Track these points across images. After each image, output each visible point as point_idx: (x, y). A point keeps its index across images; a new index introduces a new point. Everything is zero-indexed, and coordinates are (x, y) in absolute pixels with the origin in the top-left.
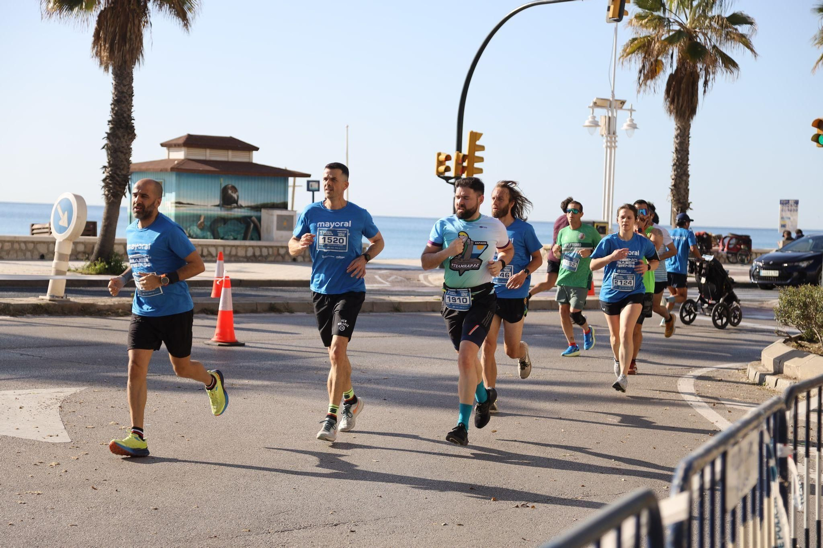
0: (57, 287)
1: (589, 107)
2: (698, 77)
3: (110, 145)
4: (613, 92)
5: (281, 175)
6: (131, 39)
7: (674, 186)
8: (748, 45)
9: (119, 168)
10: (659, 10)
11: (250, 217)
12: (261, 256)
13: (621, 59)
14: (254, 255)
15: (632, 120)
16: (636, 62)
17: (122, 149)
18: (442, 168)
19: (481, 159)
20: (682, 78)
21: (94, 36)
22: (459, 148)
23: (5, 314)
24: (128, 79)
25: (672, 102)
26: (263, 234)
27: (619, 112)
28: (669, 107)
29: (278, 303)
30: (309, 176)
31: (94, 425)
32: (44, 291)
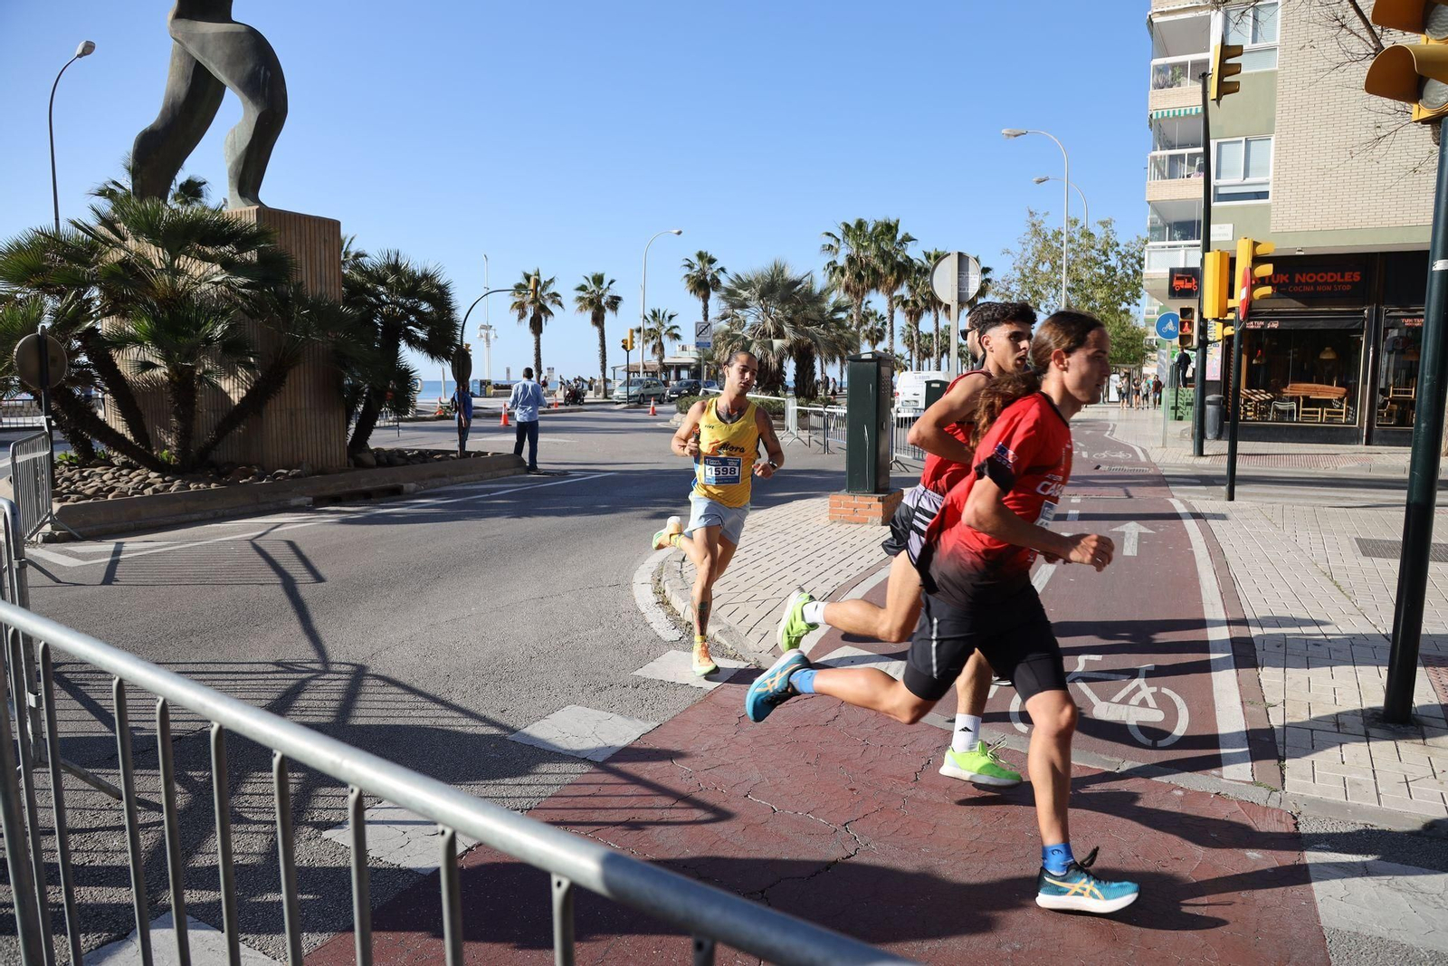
2: (542, 319)
8: (561, 305)
13: (509, 310)
16: (517, 313)
20: (536, 319)
28: (531, 331)
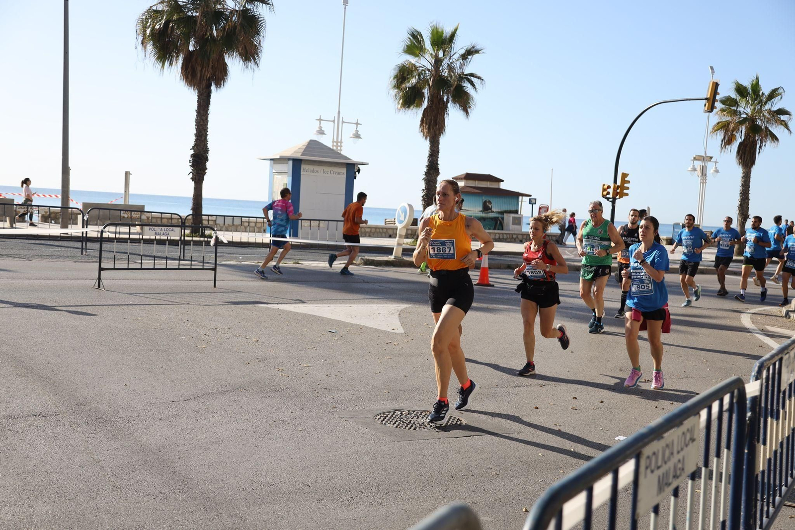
0: (397, 252)
1: (691, 160)
2: (756, 144)
3: (426, 178)
4: (705, 152)
5: (516, 195)
6: (439, 123)
7: (740, 205)
8: (786, 127)
9: (430, 190)
10: (734, 106)
11: (498, 218)
12: (503, 238)
13: (711, 134)
14: (499, 238)
15: (716, 168)
16: (720, 135)
17: (432, 181)
18: (605, 193)
19: (628, 188)
20: (747, 145)
21: (421, 121)
22: (615, 182)
23: (372, 265)
24: (437, 143)
25: (741, 158)
26: (504, 227)
27: (709, 163)
28: (739, 161)
29: (512, 264)
30: (531, 196)
31: (416, 325)
32: (391, 254)
